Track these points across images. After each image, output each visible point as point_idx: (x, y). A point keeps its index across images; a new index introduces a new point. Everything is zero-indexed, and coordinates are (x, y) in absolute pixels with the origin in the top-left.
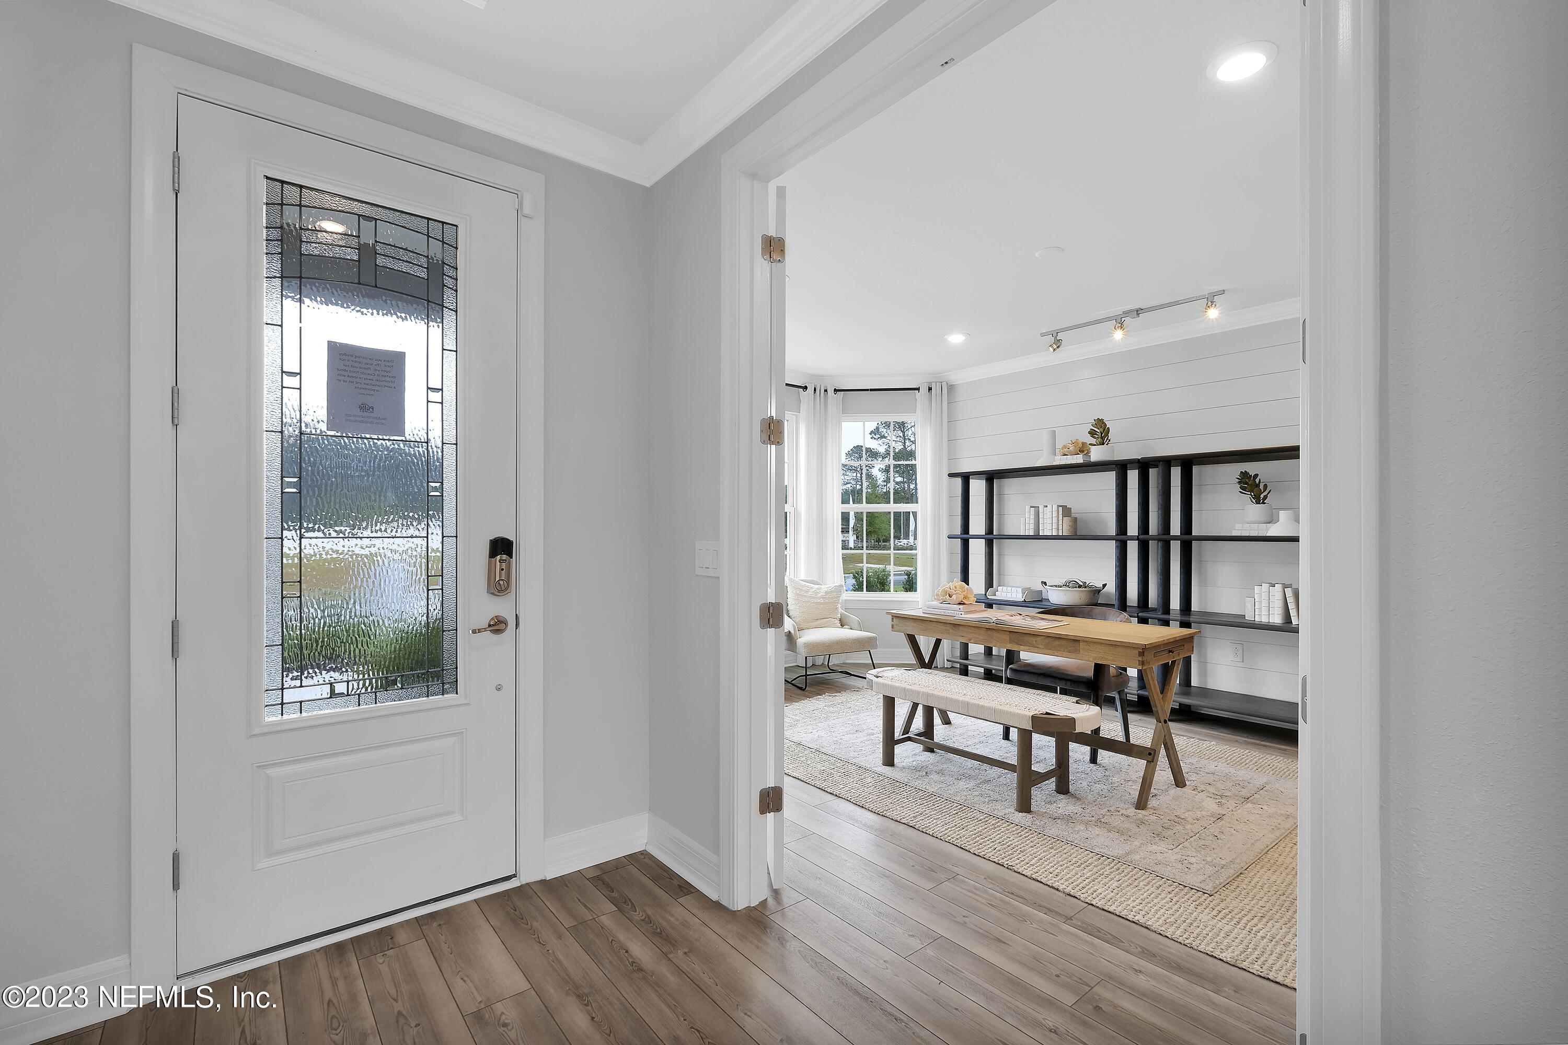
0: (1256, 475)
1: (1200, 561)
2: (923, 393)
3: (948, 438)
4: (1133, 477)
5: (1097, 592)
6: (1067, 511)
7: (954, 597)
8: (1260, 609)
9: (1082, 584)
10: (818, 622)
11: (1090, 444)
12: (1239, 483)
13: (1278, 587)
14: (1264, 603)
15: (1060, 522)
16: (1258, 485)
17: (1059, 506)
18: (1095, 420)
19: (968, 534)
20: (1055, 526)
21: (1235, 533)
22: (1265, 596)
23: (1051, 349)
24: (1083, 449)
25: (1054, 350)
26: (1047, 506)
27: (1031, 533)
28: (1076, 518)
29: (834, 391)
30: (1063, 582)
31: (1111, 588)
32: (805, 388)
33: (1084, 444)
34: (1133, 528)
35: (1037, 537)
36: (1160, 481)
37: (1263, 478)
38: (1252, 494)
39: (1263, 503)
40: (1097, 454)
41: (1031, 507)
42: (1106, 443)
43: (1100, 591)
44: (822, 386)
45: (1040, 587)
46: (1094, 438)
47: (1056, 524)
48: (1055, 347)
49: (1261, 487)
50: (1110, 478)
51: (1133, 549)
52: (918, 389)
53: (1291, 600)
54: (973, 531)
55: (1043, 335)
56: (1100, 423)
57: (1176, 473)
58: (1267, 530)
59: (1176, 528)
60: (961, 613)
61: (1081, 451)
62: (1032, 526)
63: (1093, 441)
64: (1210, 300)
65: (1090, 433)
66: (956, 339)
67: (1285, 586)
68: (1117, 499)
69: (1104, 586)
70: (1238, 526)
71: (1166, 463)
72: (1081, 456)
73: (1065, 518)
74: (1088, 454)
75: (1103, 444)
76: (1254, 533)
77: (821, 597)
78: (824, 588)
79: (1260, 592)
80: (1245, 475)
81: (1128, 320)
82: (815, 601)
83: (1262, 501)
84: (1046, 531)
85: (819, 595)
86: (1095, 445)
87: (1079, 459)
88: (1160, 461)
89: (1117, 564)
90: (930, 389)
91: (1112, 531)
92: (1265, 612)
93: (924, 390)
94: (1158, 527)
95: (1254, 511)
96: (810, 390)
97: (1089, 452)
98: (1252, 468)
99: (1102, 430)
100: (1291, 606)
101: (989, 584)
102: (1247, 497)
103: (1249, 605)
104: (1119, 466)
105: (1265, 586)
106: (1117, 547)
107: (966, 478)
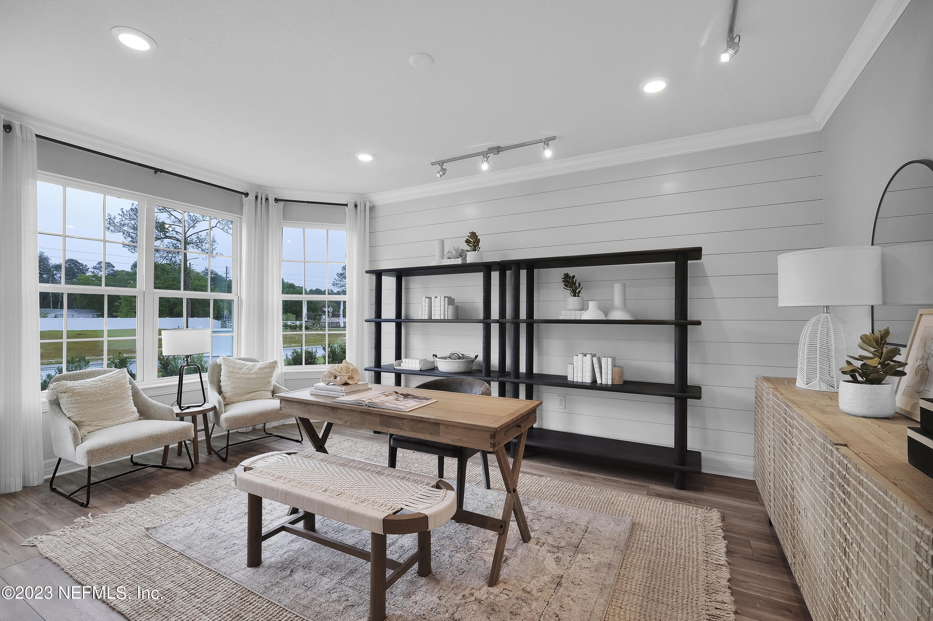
0: (574, 277)
1: (538, 338)
2: (350, 208)
3: (370, 246)
4: (495, 276)
5: (472, 361)
6: (451, 301)
7: (338, 378)
8: (577, 372)
9: (461, 356)
10: (250, 395)
11: (466, 251)
12: (563, 281)
13: (589, 356)
14: (580, 368)
15: (446, 309)
16: (575, 284)
17: (445, 297)
18: (470, 233)
19: (381, 318)
20: (442, 312)
21: (561, 318)
22: (580, 363)
23: (438, 175)
24: (462, 254)
25: (441, 176)
26: (437, 297)
27: (426, 318)
28: (458, 306)
29: (275, 200)
30: (448, 354)
31: (480, 358)
32: (247, 195)
33: (462, 250)
34: (495, 314)
35: (430, 320)
36: (513, 279)
37: (578, 279)
38: (571, 289)
39: (578, 296)
40: (471, 258)
41: (426, 298)
42: (477, 250)
43: (473, 361)
44: (263, 195)
45: (432, 359)
46: (470, 246)
47: (443, 311)
48: (441, 173)
49: (577, 284)
50: (479, 277)
51: (495, 329)
52: (347, 205)
53: (596, 366)
54: (384, 316)
55: (433, 164)
56: (473, 235)
57: (523, 274)
58: (581, 315)
59: (523, 315)
60: (343, 394)
61: (461, 256)
62: (427, 312)
63: (469, 248)
64: (547, 142)
65: (466, 242)
66: (365, 158)
67: (593, 356)
68: (484, 292)
69: (476, 357)
70: (563, 312)
71: (517, 265)
72: (460, 259)
73: (450, 306)
74: (465, 259)
75: (475, 250)
76: (573, 318)
77: (254, 373)
78: (259, 365)
79: (578, 359)
80: (567, 275)
81: (491, 155)
82: (248, 376)
83: (577, 295)
84: (436, 316)
85: (253, 371)
86: (470, 251)
87: (459, 261)
88: (513, 264)
89: (484, 341)
90: (356, 206)
91: (481, 316)
92: (580, 375)
93: (351, 206)
94: (512, 313)
95: (573, 301)
96: (252, 197)
97: (466, 257)
98: (571, 271)
99: (474, 240)
100: (597, 370)
101: (398, 356)
102: (568, 292)
103: (570, 370)
104: (485, 267)
105: (580, 356)
106: (484, 328)
107: (379, 274)
